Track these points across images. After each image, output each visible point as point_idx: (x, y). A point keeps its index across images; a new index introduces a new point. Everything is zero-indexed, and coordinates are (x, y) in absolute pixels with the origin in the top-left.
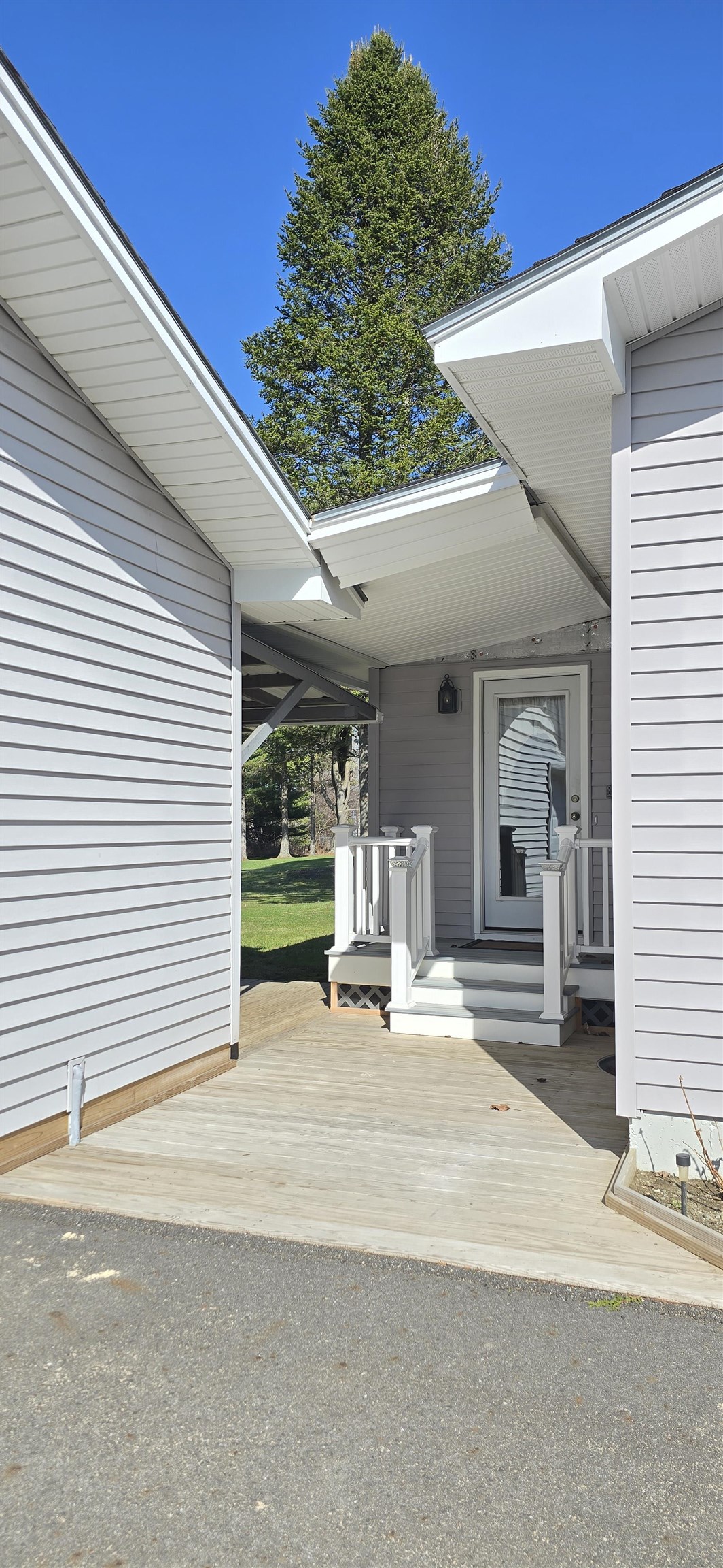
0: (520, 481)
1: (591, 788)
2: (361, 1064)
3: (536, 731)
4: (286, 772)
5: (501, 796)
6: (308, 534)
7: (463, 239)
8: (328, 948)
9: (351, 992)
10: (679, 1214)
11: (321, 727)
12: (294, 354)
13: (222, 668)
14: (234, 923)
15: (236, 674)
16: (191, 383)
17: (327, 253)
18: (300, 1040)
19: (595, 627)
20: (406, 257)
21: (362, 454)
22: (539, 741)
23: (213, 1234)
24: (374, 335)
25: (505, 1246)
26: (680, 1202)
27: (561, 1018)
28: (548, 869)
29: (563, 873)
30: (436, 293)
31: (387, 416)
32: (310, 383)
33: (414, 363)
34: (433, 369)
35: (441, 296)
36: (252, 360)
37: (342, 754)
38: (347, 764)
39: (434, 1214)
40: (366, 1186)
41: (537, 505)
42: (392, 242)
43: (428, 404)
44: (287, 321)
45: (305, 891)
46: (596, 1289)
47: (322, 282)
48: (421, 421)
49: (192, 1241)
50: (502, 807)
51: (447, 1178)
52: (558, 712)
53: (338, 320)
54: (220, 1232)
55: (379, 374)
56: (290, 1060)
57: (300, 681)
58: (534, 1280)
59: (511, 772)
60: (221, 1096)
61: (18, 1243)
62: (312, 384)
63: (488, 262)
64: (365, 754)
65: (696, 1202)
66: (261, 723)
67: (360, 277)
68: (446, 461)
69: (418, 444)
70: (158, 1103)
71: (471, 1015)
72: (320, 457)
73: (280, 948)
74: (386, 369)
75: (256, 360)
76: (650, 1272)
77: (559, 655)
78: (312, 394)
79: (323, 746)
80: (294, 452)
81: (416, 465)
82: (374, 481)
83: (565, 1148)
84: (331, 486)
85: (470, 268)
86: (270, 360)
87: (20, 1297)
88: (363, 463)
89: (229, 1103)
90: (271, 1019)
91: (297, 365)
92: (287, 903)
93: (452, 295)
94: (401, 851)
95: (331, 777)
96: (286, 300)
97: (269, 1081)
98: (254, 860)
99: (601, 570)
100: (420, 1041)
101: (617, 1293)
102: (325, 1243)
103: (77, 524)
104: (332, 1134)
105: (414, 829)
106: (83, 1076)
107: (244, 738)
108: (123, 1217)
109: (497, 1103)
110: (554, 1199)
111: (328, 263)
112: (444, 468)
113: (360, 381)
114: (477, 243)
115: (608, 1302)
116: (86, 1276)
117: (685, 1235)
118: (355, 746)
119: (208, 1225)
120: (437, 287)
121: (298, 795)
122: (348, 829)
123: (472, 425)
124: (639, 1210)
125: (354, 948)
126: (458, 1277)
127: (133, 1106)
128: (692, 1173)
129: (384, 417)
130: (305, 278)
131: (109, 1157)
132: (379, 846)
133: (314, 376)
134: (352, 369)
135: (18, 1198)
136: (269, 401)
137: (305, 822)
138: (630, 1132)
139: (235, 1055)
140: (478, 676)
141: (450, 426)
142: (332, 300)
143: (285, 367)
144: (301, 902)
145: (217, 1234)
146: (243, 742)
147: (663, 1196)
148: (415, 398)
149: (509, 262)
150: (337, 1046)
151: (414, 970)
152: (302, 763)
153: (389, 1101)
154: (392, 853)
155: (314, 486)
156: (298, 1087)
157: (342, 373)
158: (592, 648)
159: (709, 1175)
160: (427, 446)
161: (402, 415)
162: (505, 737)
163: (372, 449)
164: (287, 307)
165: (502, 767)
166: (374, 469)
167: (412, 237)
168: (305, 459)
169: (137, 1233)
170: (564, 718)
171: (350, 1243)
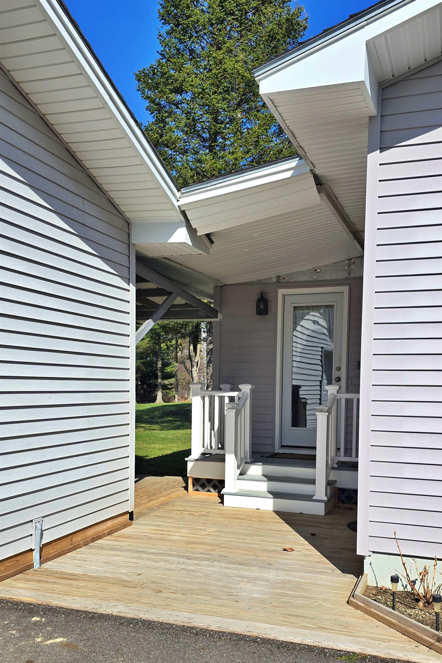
0: (311, 170)
1: (348, 362)
2: (206, 524)
3: (315, 327)
4: (161, 350)
5: (293, 367)
6: (178, 201)
7: (277, 9)
8: (188, 457)
9: (201, 483)
10: (391, 610)
11: (183, 322)
12: (168, 82)
13: (124, 285)
14: (131, 441)
15: (133, 289)
16: (106, 103)
17: (190, 16)
18: (170, 510)
19: (354, 263)
20: (241, 20)
21: (211, 149)
22: (317, 333)
23: (120, 619)
24: (219, 71)
25: (290, 627)
26: (392, 603)
27: (325, 499)
28: (321, 411)
29: (329, 414)
30: (259, 45)
31: (227, 124)
32: (178, 102)
33: (244, 90)
34: (256, 95)
35: (262, 46)
36: (141, 86)
37: (195, 340)
38: (199, 346)
39: (249, 608)
40: (209, 593)
41: (321, 185)
42: (231, 10)
43: (253, 117)
44: (164, 61)
45: (172, 423)
46: (342, 650)
47: (187, 35)
48: (248, 128)
49: (108, 623)
50: (293, 374)
51: (257, 589)
52: (329, 316)
53: (196, 61)
54: (124, 618)
55: (222, 97)
56: (164, 522)
57: (172, 293)
58: (306, 645)
59: (300, 352)
60: (123, 541)
61: (6, 622)
62: (179, 102)
63: (293, 25)
64: (210, 340)
65: (401, 603)
66: (147, 319)
67: (211, 33)
68: (263, 154)
69: (246, 143)
70: (86, 545)
71: (272, 496)
72: (184, 150)
73: (157, 457)
74: (227, 94)
75: (144, 86)
76: (374, 641)
77: (331, 280)
78: (180, 109)
79: (184, 334)
80: (168, 147)
81: (244, 157)
82: (218, 166)
83: (326, 573)
84: (191, 169)
85: (281, 29)
86: (153, 86)
87: (8, 652)
88: (211, 155)
89: (129, 545)
90: (153, 497)
91: (170, 89)
92: (161, 430)
93: (269, 46)
94: (232, 399)
95: (188, 354)
96: (163, 47)
97: (152, 533)
98: (141, 404)
99: (358, 227)
100: (242, 511)
101: (354, 653)
102: (186, 624)
103: (34, 192)
104: (190, 564)
105: (240, 386)
106: (42, 529)
107: (137, 329)
108: (67, 609)
109: (287, 547)
110: (319, 601)
111: (190, 22)
112: (262, 159)
113: (210, 101)
114: (286, 12)
115: (348, 658)
116: (46, 641)
117: (394, 621)
118: (204, 335)
119: (117, 614)
120: (260, 40)
121: (168, 364)
122: (200, 386)
123: (280, 132)
124: (368, 608)
125: (203, 457)
126: (262, 643)
127: (71, 547)
128: (399, 587)
129: (225, 125)
130: (176, 32)
131: (58, 575)
132: (219, 396)
133: (181, 97)
134: (205, 93)
135: (5, 597)
136: (152, 114)
137: (172, 381)
138: (364, 564)
139: (131, 518)
140: (281, 292)
141: (266, 132)
142: (193, 47)
143: (162, 91)
144: (170, 430)
145: (123, 618)
146: (136, 331)
147: (382, 600)
148: (244, 113)
149: (306, 25)
150: (192, 514)
151: (238, 470)
152: (170, 345)
153: (223, 545)
154: (227, 400)
155: (180, 169)
156: (170, 537)
157: (199, 95)
158: (351, 276)
159: (409, 589)
160: (252, 145)
161: (237, 124)
162: (297, 331)
163: (217, 146)
164: (164, 51)
165: (294, 349)
166: (218, 159)
167: (245, 7)
168: (175, 151)
169: (76, 618)
170: (333, 319)
171: (200, 624)
